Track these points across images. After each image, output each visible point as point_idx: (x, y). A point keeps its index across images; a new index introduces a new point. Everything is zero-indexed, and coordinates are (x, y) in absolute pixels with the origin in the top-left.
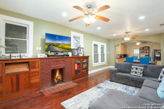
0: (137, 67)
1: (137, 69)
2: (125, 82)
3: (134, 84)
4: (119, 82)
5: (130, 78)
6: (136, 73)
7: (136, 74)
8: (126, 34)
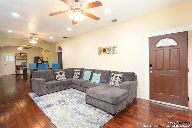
0: (61, 72)
1: (61, 74)
2: (57, 90)
3: (65, 87)
4: (52, 91)
5: (62, 83)
6: (62, 77)
7: (62, 79)
8: (32, 36)
